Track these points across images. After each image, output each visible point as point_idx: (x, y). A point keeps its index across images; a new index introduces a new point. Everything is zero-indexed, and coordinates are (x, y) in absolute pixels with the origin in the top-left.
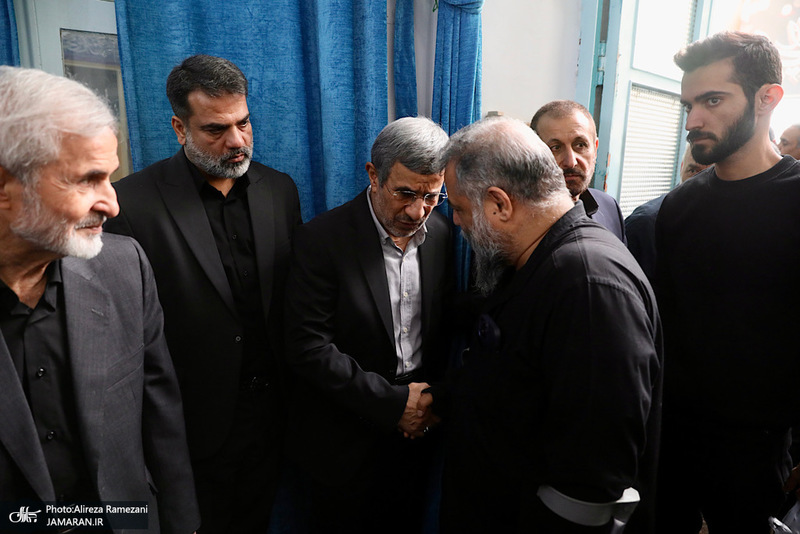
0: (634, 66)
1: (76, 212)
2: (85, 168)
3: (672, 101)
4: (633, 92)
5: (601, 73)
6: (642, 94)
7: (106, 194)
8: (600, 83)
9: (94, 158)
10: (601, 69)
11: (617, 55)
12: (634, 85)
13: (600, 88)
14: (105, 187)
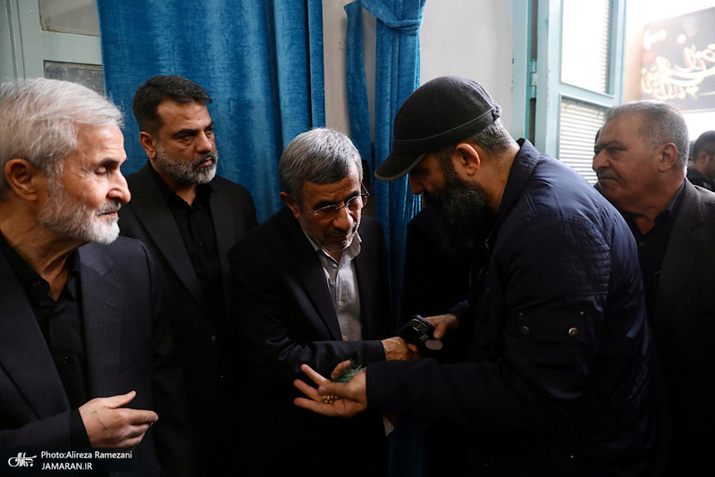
0: (563, 81)
1: (95, 198)
2: (99, 157)
3: (596, 112)
4: (563, 105)
5: (534, 88)
6: (570, 106)
7: (118, 182)
8: (533, 97)
9: (107, 149)
10: (533, 84)
11: (547, 71)
12: (564, 98)
13: (533, 102)
14: (117, 176)
